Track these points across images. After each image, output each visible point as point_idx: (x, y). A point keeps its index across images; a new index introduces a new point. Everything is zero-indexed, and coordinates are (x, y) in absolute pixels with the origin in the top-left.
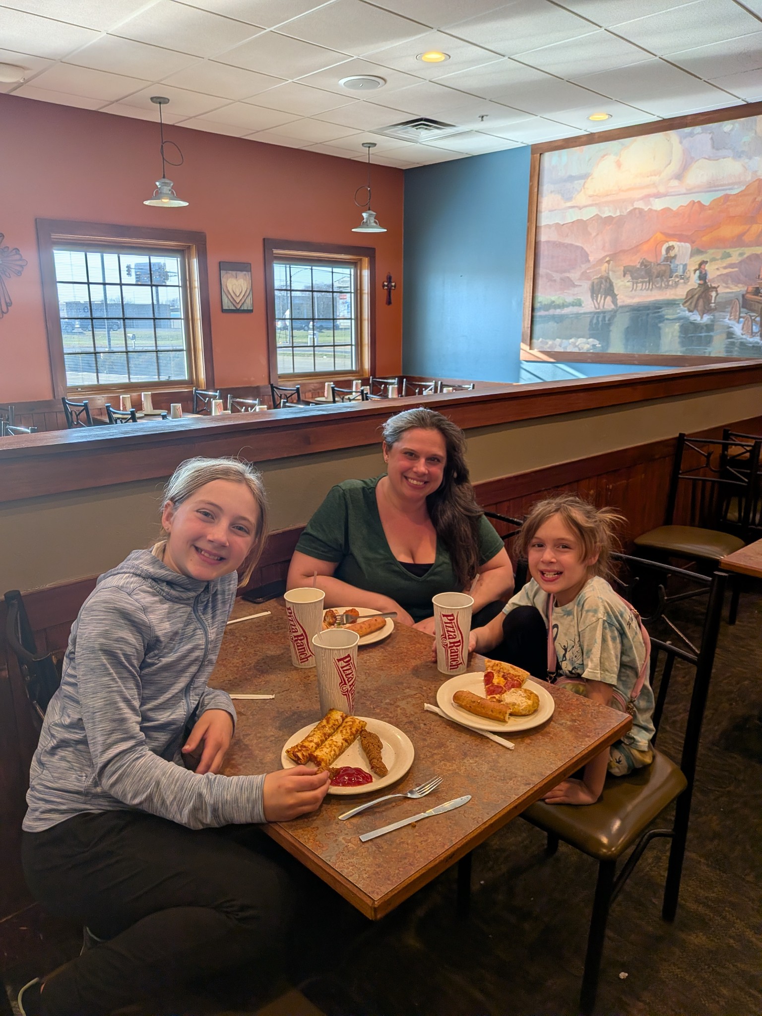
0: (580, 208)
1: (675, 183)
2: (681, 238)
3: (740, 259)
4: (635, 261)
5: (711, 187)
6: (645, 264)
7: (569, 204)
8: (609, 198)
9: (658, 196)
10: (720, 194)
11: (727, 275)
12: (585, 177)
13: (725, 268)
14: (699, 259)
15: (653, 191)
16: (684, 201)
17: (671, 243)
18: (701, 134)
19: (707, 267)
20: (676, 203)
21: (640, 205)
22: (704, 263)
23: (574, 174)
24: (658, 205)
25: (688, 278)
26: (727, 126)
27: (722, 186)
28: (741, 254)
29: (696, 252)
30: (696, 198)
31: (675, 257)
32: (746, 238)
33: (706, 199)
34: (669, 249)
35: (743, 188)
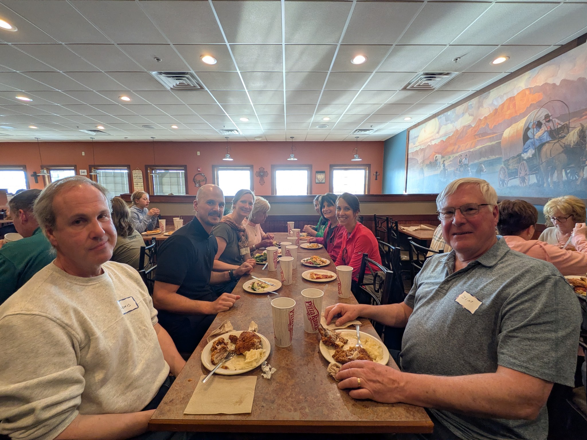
0: (417, 147)
1: (437, 135)
2: (439, 153)
3: (453, 158)
4: (428, 162)
5: (445, 135)
6: (430, 163)
7: (414, 146)
8: (423, 143)
9: (433, 140)
10: (447, 137)
11: (450, 164)
12: (418, 136)
13: (449, 162)
14: (443, 160)
15: (432, 138)
16: (439, 140)
17: (437, 155)
18: (443, 117)
19: (445, 162)
20: (437, 142)
21: (429, 144)
22: (444, 161)
23: (416, 136)
24: (433, 143)
25: (441, 166)
26: (449, 113)
27: (448, 133)
28: (453, 157)
29: (443, 157)
30: (442, 139)
31: (437, 160)
32: (454, 151)
33: (444, 139)
34: (436, 157)
35: (453, 133)
